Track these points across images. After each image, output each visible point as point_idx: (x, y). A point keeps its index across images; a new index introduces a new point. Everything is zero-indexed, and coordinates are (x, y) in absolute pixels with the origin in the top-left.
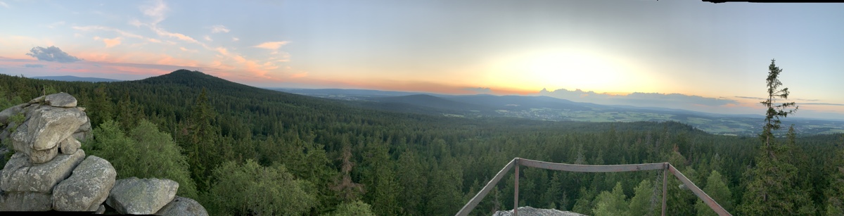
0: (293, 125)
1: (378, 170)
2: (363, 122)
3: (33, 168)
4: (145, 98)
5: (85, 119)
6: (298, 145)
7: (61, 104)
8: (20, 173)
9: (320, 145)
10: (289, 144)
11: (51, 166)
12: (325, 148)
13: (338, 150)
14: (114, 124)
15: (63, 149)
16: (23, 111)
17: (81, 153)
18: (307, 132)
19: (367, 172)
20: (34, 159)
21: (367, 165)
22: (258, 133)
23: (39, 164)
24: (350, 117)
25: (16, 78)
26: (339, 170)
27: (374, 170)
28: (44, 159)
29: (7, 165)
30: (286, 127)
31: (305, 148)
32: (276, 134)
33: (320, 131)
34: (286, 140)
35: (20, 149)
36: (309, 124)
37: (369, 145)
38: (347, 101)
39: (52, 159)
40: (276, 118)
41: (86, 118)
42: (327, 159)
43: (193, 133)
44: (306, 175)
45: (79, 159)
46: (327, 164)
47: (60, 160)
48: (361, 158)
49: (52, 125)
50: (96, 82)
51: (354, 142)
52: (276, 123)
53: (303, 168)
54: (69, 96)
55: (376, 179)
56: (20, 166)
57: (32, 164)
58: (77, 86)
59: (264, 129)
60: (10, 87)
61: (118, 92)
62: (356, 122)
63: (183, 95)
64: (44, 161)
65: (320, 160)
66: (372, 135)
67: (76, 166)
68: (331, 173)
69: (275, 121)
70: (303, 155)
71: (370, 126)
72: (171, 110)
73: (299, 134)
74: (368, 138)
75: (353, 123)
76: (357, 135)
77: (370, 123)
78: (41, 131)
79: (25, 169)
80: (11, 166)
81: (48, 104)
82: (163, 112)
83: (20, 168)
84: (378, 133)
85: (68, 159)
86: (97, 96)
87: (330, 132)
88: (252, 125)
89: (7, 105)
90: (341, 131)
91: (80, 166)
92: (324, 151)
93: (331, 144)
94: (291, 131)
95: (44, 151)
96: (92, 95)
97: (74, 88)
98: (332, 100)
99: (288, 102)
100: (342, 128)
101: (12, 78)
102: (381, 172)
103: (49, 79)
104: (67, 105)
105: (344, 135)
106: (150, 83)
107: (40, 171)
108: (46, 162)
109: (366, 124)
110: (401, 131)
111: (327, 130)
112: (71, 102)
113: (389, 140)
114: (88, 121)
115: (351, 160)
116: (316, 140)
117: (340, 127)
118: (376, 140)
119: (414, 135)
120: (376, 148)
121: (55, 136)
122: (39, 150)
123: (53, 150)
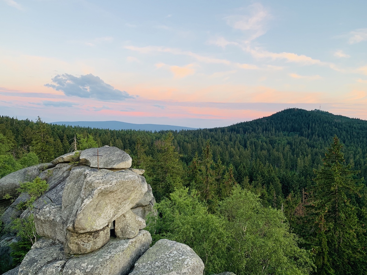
3: (71, 261)
4: (231, 156)
5: (145, 187)
7: (106, 163)
8: (50, 270)
11: (101, 256)
14: (189, 193)
15: (118, 231)
16: (43, 176)
17: (146, 237)
20: (73, 247)
23: (81, 254)
25: (27, 123)
28: (89, 247)
29: (26, 259)
35: (48, 232)
39: (102, 247)
41: (146, 185)
43: (317, 214)
45: (143, 246)
47: (115, 248)
49: (104, 193)
50: (158, 131)
54: (119, 152)
56: (50, 259)
57: (69, 257)
58: (128, 136)
60: (17, 137)
61: (189, 145)
63: (293, 151)
64: (89, 249)
67: (139, 256)
72: (273, 174)
78: (87, 202)
79: (59, 264)
80: (32, 261)
81: (86, 163)
82: (259, 178)
83: (49, 262)
85: (126, 245)
86: (159, 151)
89: (13, 165)
91: (146, 255)
95: (90, 233)
96: (151, 151)
97: (123, 140)
101: (19, 123)
103: (82, 126)
104: (115, 166)
106: (238, 132)
107: (83, 265)
108: (92, 252)
112: (122, 160)
114: (148, 191)
121: (107, 210)
122: (82, 232)
123: (104, 231)
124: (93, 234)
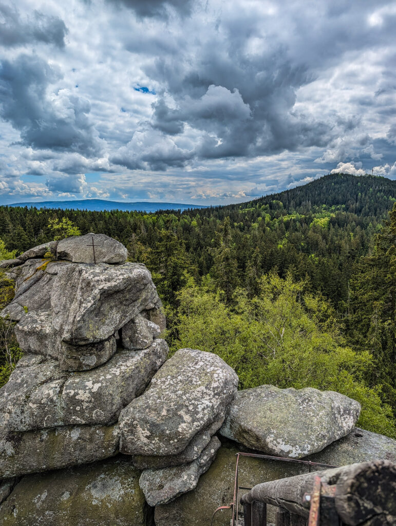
3: (71, 380)
11: (108, 372)
15: (126, 341)
17: (162, 346)
20: (72, 363)
23: (83, 371)
28: (91, 361)
29: (12, 381)
35: (35, 347)
39: (108, 361)
45: (159, 357)
47: (125, 361)
54: (109, 240)
56: (43, 379)
57: (67, 375)
64: (92, 364)
67: (154, 370)
78: (87, 305)
79: (55, 384)
81: (66, 258)
83: (42, 383)
85: (139, 358)
91: (164, 369)
107: (88, 384)
108: (97, 367)
112: (115, 252)
121: (112, 315)
122: (83, 343)
123: (109, 342)
124: (96, 346)
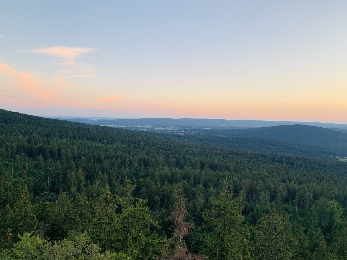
0: (100, 173)
1: (227, 238)
2: (203, 166)
6: (107, 203)
9: (141, 200)
10: (93, 203)
12: (148, 204)
13: (167, 208)
18: (122, 183)
19: (209, 239)
21: (210, 229)
22: (43, 190)
24: (184, 158)
26: (170, 235)
27: (220, 237)
30: (90, 176)
31: (120, 205)
32: (74, 189)
33: (142, 180)
34: (90, 196)
36: (126, 171)
37: (212, 200)
38: (179, 136)
40: (73, 164)
42: (151, 220)
44: (119, 245)
46: (152, 228)
48: (201, 219)
51: (190, 196)
52: (73, 172)
53: (115, 234)
55: (223, 250)
59: (53, 183)
62: (193, 166)
65: (141, 222)
66: (216, 186)
68: (157, 241)
69: (71, 169)
70: (115, 217)
71: (212, 172)
73: (110, 186)
74: (211, 189)
75: (188, 169)
76: (195, 185)
77: (213, 167)
84: (225, 183)
87: (156, 181)
88: (32, 178)
90: (172, 180)
92: (147, 208)
93: (157, 198)
94: (97, 182)
98: (159, 134)
99: (92, 139)
100: (173, 175)
102: (230, 241)
105: (175, 185)
109: (207, 168)
110: (261, 182)
111: (152, 178)
113: (243, 194)
115: (187, 220)
116: (136, 193)
117: (169, 174)
118: (222, 193)
119: (282, 189)
120: (222, 204)
